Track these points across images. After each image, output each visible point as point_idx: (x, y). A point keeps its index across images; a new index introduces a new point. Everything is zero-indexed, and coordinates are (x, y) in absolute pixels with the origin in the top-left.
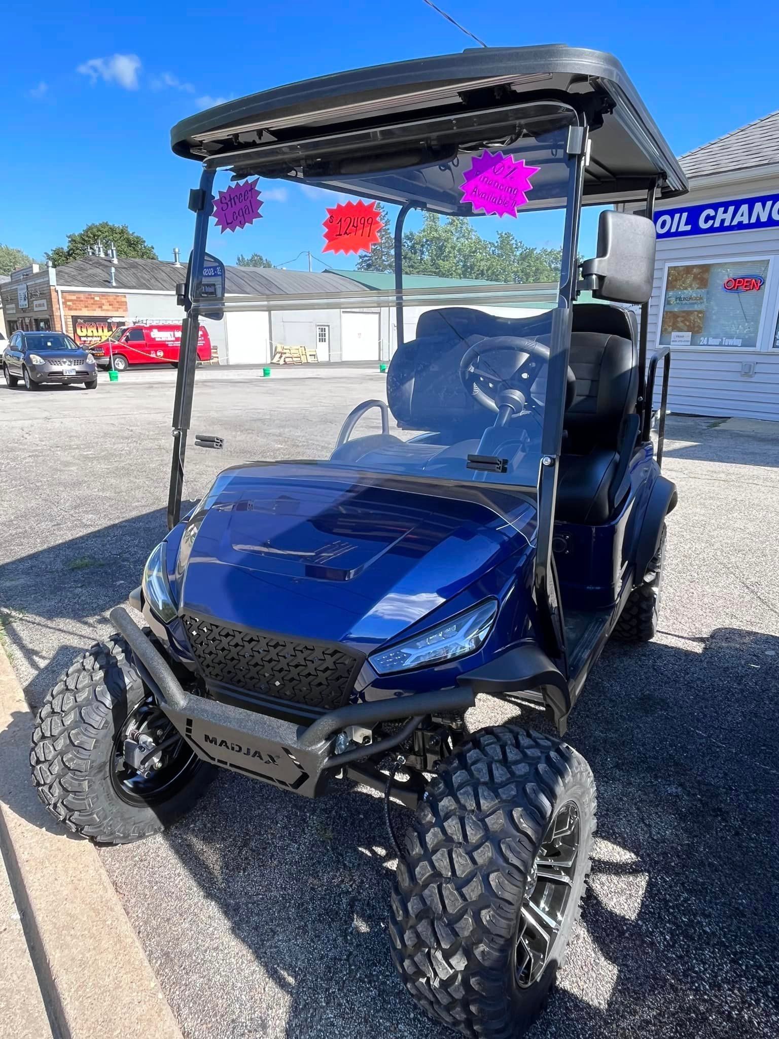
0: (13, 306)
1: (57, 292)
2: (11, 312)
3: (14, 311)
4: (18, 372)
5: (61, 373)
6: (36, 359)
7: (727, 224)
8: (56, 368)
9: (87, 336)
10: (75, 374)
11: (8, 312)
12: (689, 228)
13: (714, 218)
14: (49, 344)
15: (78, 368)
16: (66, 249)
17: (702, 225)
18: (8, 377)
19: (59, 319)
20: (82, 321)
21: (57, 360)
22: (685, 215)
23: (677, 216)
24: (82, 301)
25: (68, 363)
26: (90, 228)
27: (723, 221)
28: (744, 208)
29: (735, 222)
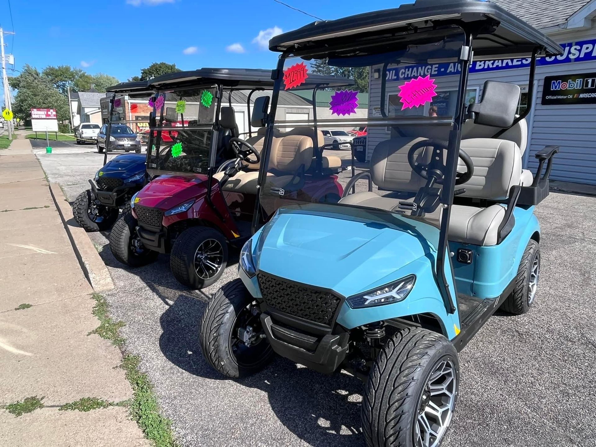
0: (107, 110)
1: (128, 103)
2: (105, 114)
3: (107, 113)
4: (103, 145)
5: (123, 145)
6: (112, 139)
7: (409, 76)
8: (121, 143)
9: (143, 127)
10: (130, 146)
11: (104, 114)
12: (396, 77)
13: (405, 73)
14: (119, 131)
15: (131, 143)
16: (140, 77)
17: (401, 76)
18: (98, 147)
19: (128, 117)
20: (140, 119)
21: (121, 139)
22: (394, 71)
23: (391, 72)
24: (141, 108)
25: (127, 140)
26: (154, 66)
27: (408, 74)
28: (415, 69)
29: (412, 76)
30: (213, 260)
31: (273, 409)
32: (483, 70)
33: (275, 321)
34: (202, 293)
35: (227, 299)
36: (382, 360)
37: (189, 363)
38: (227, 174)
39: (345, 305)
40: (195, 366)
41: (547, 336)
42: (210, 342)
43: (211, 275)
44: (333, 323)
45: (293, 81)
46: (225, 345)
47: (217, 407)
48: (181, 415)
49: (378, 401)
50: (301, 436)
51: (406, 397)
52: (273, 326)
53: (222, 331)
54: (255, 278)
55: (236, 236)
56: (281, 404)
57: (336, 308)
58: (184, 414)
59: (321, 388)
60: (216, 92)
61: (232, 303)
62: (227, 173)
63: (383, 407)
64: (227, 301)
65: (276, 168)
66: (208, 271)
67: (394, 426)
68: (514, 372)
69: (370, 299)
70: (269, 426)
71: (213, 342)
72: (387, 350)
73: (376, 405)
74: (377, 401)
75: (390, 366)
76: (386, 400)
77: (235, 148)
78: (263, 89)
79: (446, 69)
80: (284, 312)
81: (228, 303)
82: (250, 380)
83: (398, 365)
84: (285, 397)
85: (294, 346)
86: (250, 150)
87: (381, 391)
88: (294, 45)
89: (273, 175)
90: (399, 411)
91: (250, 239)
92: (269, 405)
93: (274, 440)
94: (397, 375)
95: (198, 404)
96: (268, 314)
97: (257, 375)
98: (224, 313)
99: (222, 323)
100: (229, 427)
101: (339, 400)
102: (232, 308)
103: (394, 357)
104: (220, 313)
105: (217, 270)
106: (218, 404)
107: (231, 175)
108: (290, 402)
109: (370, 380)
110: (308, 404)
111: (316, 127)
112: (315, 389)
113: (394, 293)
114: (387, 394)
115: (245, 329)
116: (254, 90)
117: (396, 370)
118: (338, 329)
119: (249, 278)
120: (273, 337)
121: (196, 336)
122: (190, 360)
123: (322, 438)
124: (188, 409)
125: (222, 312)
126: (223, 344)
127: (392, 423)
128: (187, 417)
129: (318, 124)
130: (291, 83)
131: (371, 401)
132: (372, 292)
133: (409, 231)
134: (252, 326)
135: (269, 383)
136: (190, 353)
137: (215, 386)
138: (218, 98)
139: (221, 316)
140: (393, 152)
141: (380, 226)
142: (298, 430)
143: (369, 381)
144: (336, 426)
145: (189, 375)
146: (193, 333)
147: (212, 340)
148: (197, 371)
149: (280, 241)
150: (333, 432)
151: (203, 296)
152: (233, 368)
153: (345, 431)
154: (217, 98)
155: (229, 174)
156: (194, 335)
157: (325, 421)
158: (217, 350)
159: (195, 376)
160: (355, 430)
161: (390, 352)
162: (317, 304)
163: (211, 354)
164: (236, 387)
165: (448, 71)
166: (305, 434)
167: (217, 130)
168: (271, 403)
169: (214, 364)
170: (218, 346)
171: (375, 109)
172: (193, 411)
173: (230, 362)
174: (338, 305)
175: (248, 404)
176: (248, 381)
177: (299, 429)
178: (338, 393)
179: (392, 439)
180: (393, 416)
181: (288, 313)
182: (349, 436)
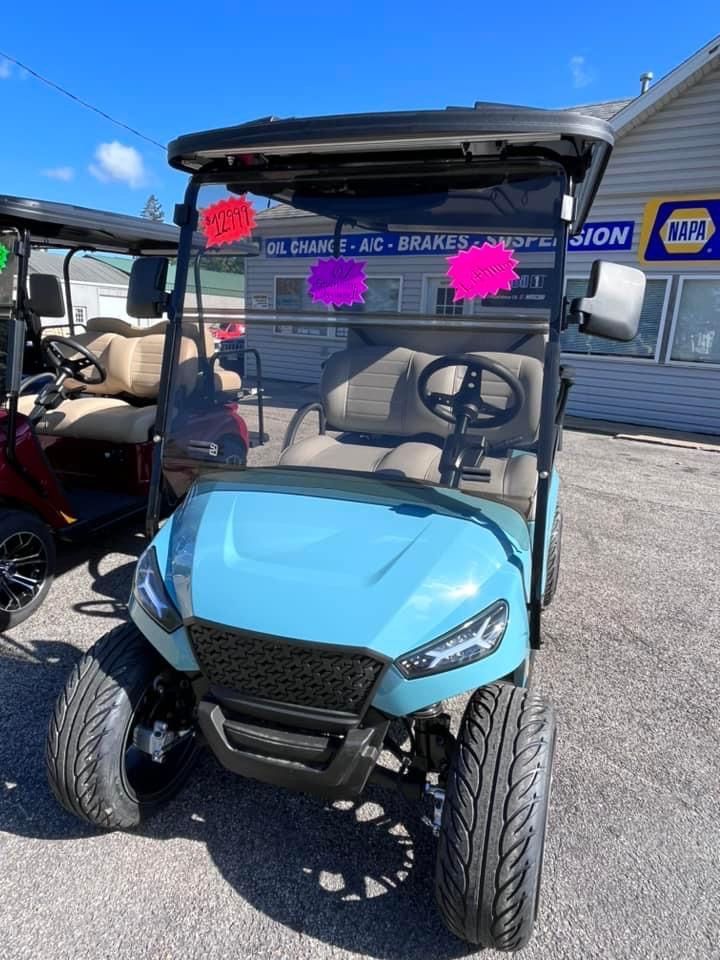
7: (305, 252)
12: (285, 252)
13: (298, 247)
17: (294, 252)
22: (283, 243)
23: (278, 243)
27: (303, 250)
28: (314, 242)
29: (310, 252)
30: (26, 570)
31: (225, 876)
32: (407, 252)
33: (231, 714)
34: (9, 640)
35: (109, 677)
36: (471, 769)
37: (15, 809)
38: (42, 405)
39: (391, 673)
40: (30, 816)
41: (586, 636)
42: (78, 774)
43: (25, 601)
44: (365, 708)
45: (224, 231)
46: (112, 775)
47: (106, 905)
48: (23, 953)
49: (478, 853)
50: (298, 926)
51: (530, 834)
52: (228, 724)
53: (105, 747)
54: (182, 633)
55: (70, 520)
56: (238, 861)
57: (374, 682)
58: (32, 947)
59: (302, 802)
60: (17, 244)
61: (121, 685)
62: (42, 401)
63: (490, 862)
64: (111, 682)
65: (130, 391)
66: (18, 594)
67: (513, 894)
68: (572, 704)
69: (439, 656)
70: (228, 920)
71: (85, 775)
72: (473, 746)
73: (474, 859)
74: (475, 853)
75: (488, 778)
76: (493, 849)
77: (53, 356)
78: (93, 250)
79: (358, 247)
80: (254, 695)
81: (114, 686)
82: (160, 821)
83: (503, 774)
84: (242, 843)
85: (279, 761)
86: (87, 358)
87: (480, 832)
88: (227, 159)
89: (127, 404)
90: (521, 864)
91: (149, 547)
92: (215, 870)
93: (248, 951)
94: (505, 795)
95: (59, 910)
96: (213, 700)
97: (172, 805)
98: (108, 710)
99: (105, 732)
100: (145, 951)
101: (341, 823)
102: (122, 695)
103: (492, 759)
104: (98, 711)
105: (36, 590)
106: (106, 899)
107: (49, 406)
108: (254, 852)
109: (455, 812)
110: (288, 845)
111: (201, 321)
112: (291, 810)
113: (477, 640)
114: (495, 836)
115: (151, 727)
116: (74, 250)
117: (502, 785)
118: (373, 717)
119: (166, 634)
120: (230, 747)
121: (16, 740)
122: (14, 802)
123: (338, 917)
124: (38, 930)
125: (102, 708)
126: (110, 773)
127: (510, 889)
128: (39, 954)
129: (205, 315)
130: (219, 234)
131: (463, 854)
132: (439, 643)
133: (473, 518)
134: (164, 720)
135: (201, 819)
136: (10, 786)
137: (88, 853)
138: (21, 256)
139: (102, 716)
140: (361, 370)
141: (422, 512)
142: (288, 913)
143: (452, 814)
144: (355, 884)
145: (20, 841)
146: (8, 735)
147: (85, 770)
148: (37, 826)
149: (229, 551)
150: (354, 897)
151: (10, 646)
152: (130, 811)
153: (374, 889)
154: (18, 254)
155: (48, 403)
156: (12, 740)
157: (331, 875)
158: (96, 788)
159: (36, 840)
160: (389, 881)
161: (480, 749)
162: (334, 676)
163: (80, 799)
164: (134, 843)
165: (361, 250)
166: (304, 917)
167: (22, 319)
168: (217, 863)
169: (88, 815)
170: (98, 781)
171: (256, 297)
172: (50, 934)
173: (126, 803)
174: (377, 675)
175: (170, 878)
176: (157, 823)
177: (290, 910)
178: (336, 809)
179: (508, 916)
180: (510, 876)
181: (263, 697)
182: (382, 896)
